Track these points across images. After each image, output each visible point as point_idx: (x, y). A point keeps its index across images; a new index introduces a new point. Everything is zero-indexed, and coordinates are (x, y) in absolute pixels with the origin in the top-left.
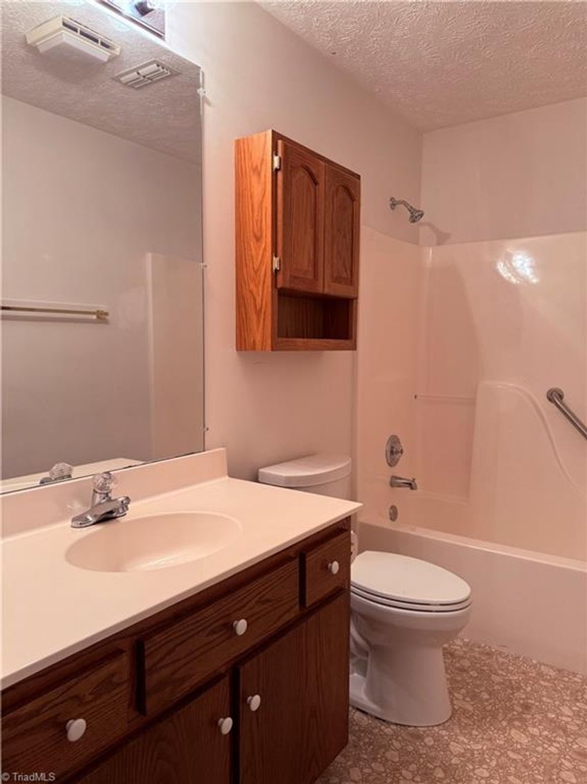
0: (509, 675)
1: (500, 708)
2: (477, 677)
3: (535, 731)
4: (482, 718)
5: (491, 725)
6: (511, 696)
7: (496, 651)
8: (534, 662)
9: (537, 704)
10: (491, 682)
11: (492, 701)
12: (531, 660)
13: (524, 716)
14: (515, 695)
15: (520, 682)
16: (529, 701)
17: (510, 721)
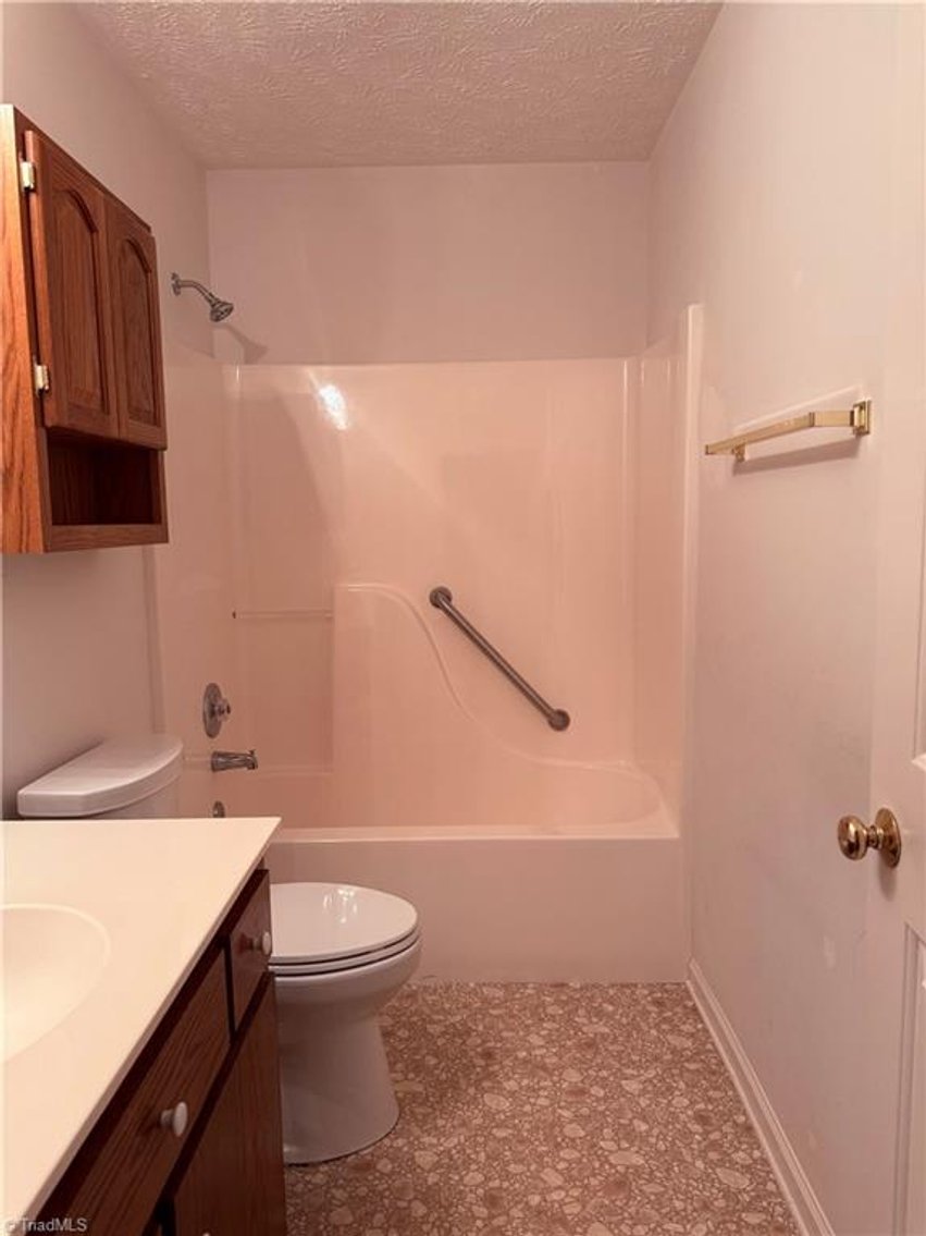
0: (449, 1017)
1: (457, 1070)
2: (410, 1037)
3: (511, 1085)
4: (441, 1097)
5: (457, 1101)
6: (464, 1047)
7: (419, 987)
8: (472, 985)
9: (499, 1045)
10: (430, 1037)
11: (443, 1064)
12: (467, 985)
13: (491, 1069)
14: (468, 1043)
15: (465, 1021)
16: (489, 1045)
17: (477, 1084)
